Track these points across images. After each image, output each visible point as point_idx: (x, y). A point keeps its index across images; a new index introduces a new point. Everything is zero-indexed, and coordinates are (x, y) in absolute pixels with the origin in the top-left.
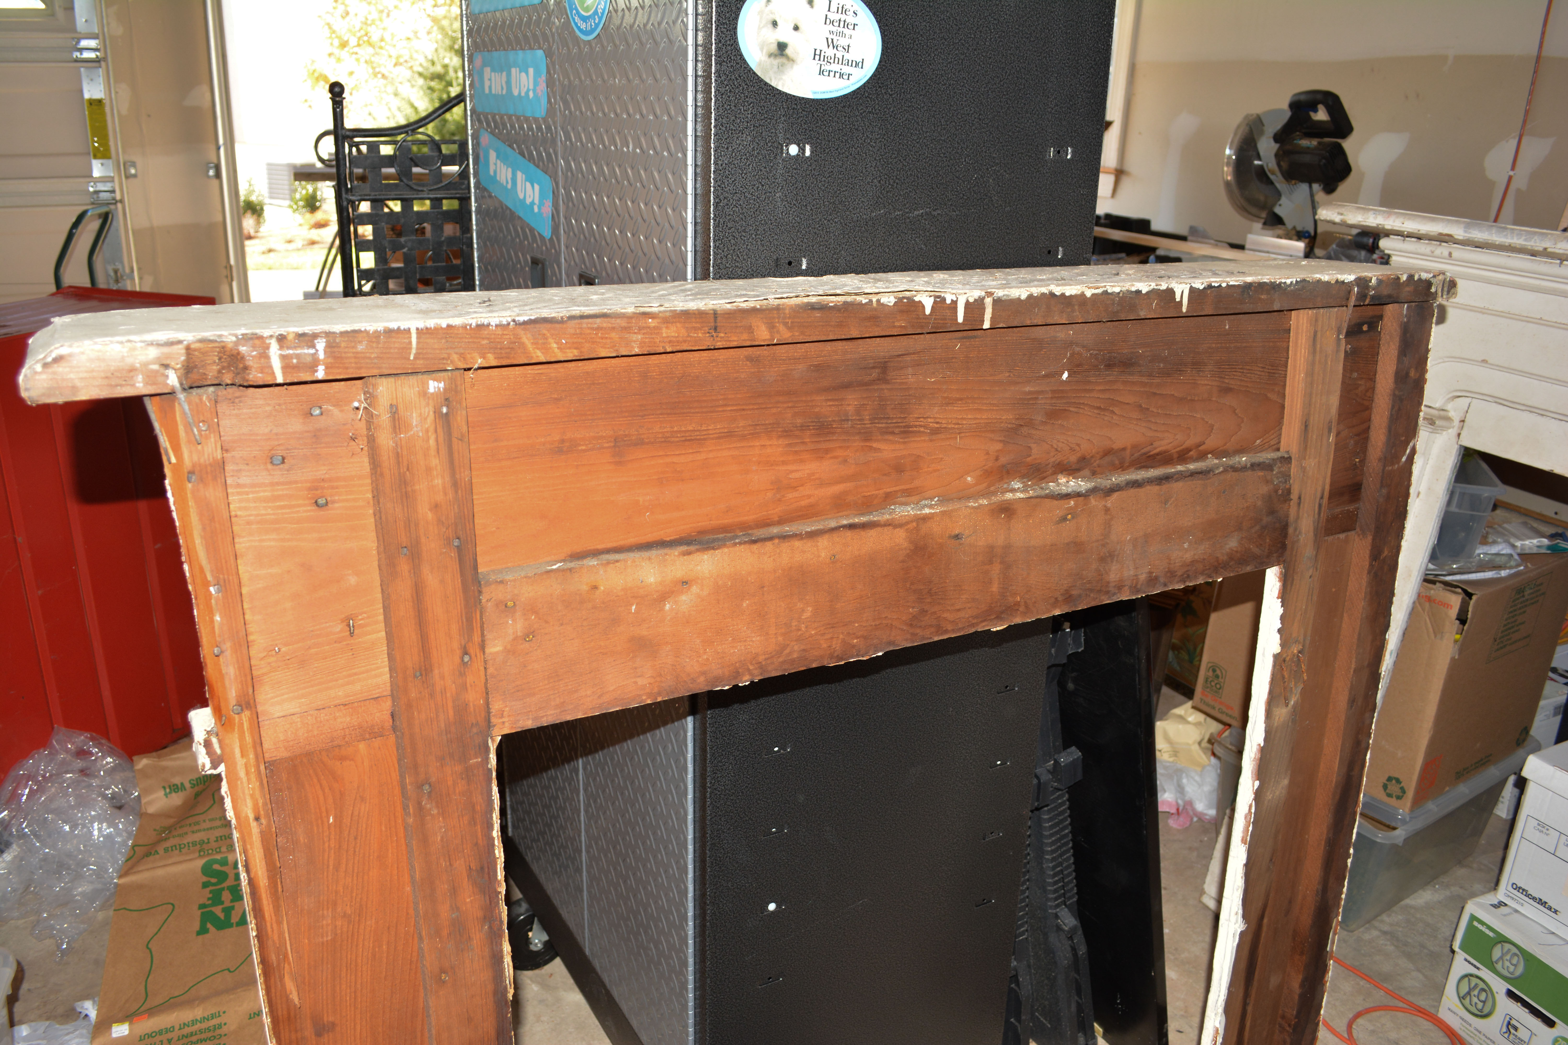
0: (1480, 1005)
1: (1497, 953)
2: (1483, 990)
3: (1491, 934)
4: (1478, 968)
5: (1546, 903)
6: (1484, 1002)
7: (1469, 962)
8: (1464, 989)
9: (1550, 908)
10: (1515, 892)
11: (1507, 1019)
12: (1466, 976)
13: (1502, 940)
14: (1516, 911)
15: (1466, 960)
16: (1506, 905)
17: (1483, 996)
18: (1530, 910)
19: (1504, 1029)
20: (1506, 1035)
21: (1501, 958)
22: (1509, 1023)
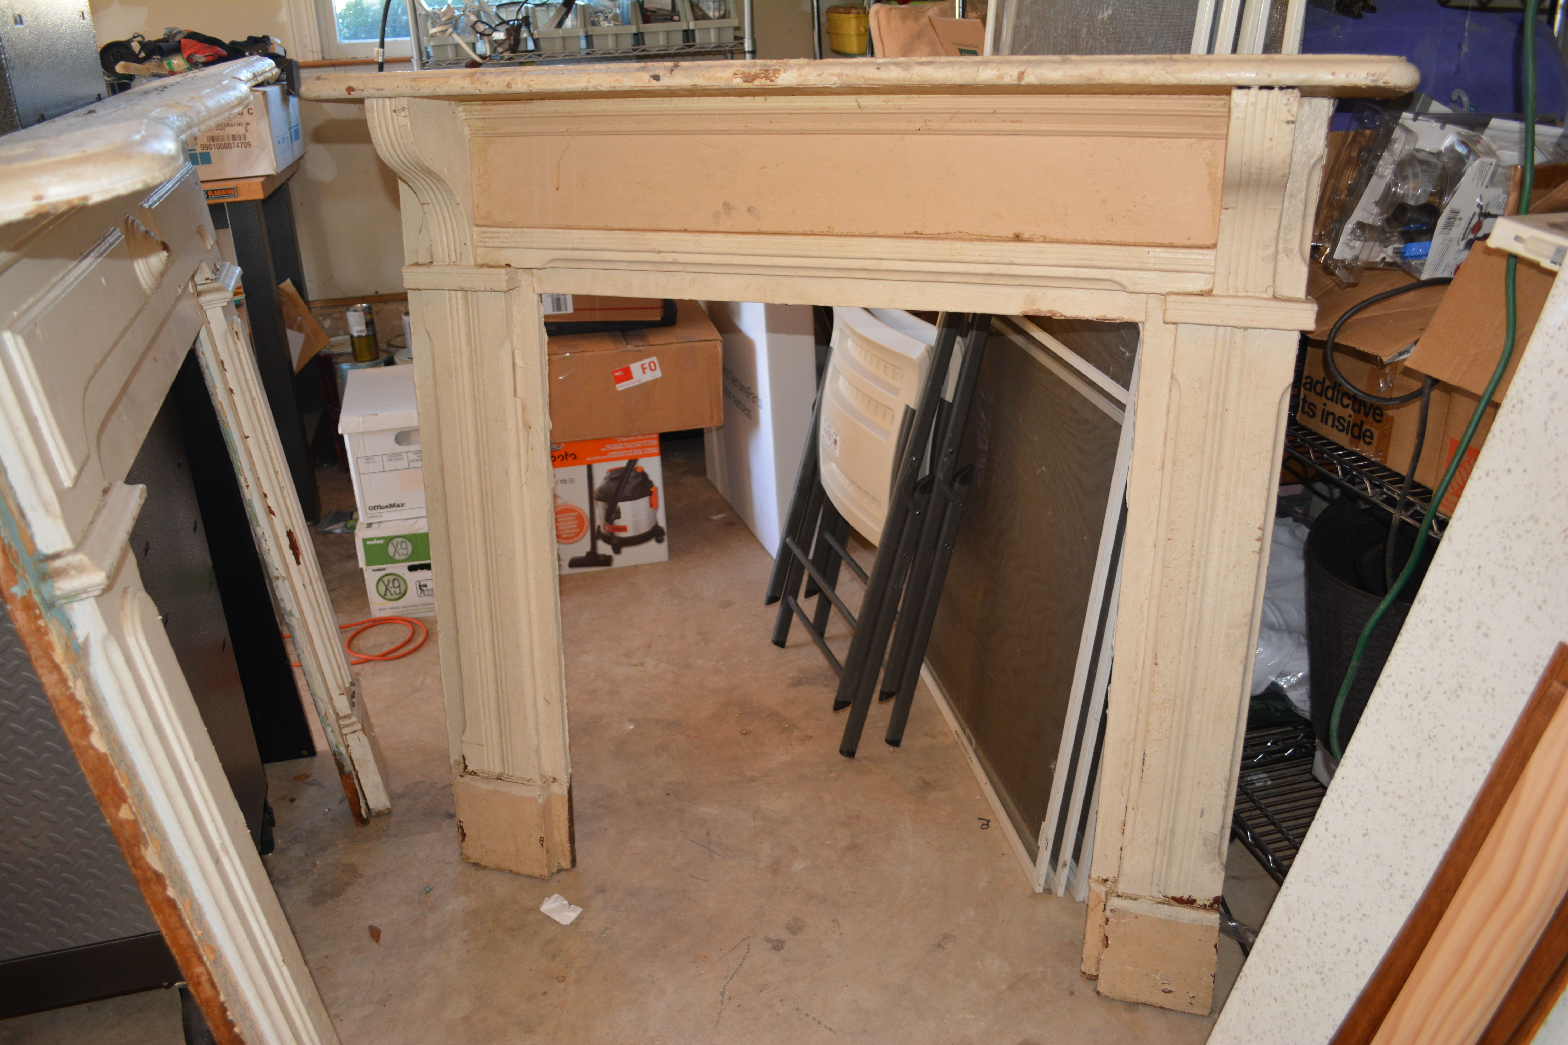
0: (397, 591)
1: (391, 550)
2: (394, 580)
3: (381, 542)
4: (384, 569)
5: (394, 504)
6: (399, 587)
7: (377, 570)
8: (382, 588)
9: (398, 506)
10: (374, 511)
11: (418, 584)
12: (379, 580)
13: (389, 540)
14: (380, 522)
15: (374, 571)
16: (372, 524)
17: (396, 584)
18: (387, 515)
19: (419, 592)
20: (422, 595)
21: (396, 551)
22: (420, 586)
